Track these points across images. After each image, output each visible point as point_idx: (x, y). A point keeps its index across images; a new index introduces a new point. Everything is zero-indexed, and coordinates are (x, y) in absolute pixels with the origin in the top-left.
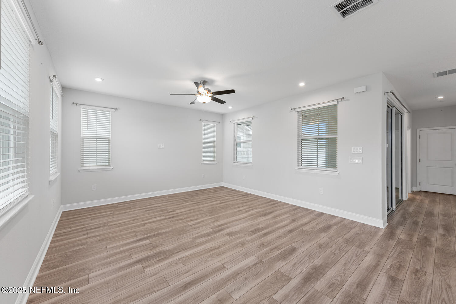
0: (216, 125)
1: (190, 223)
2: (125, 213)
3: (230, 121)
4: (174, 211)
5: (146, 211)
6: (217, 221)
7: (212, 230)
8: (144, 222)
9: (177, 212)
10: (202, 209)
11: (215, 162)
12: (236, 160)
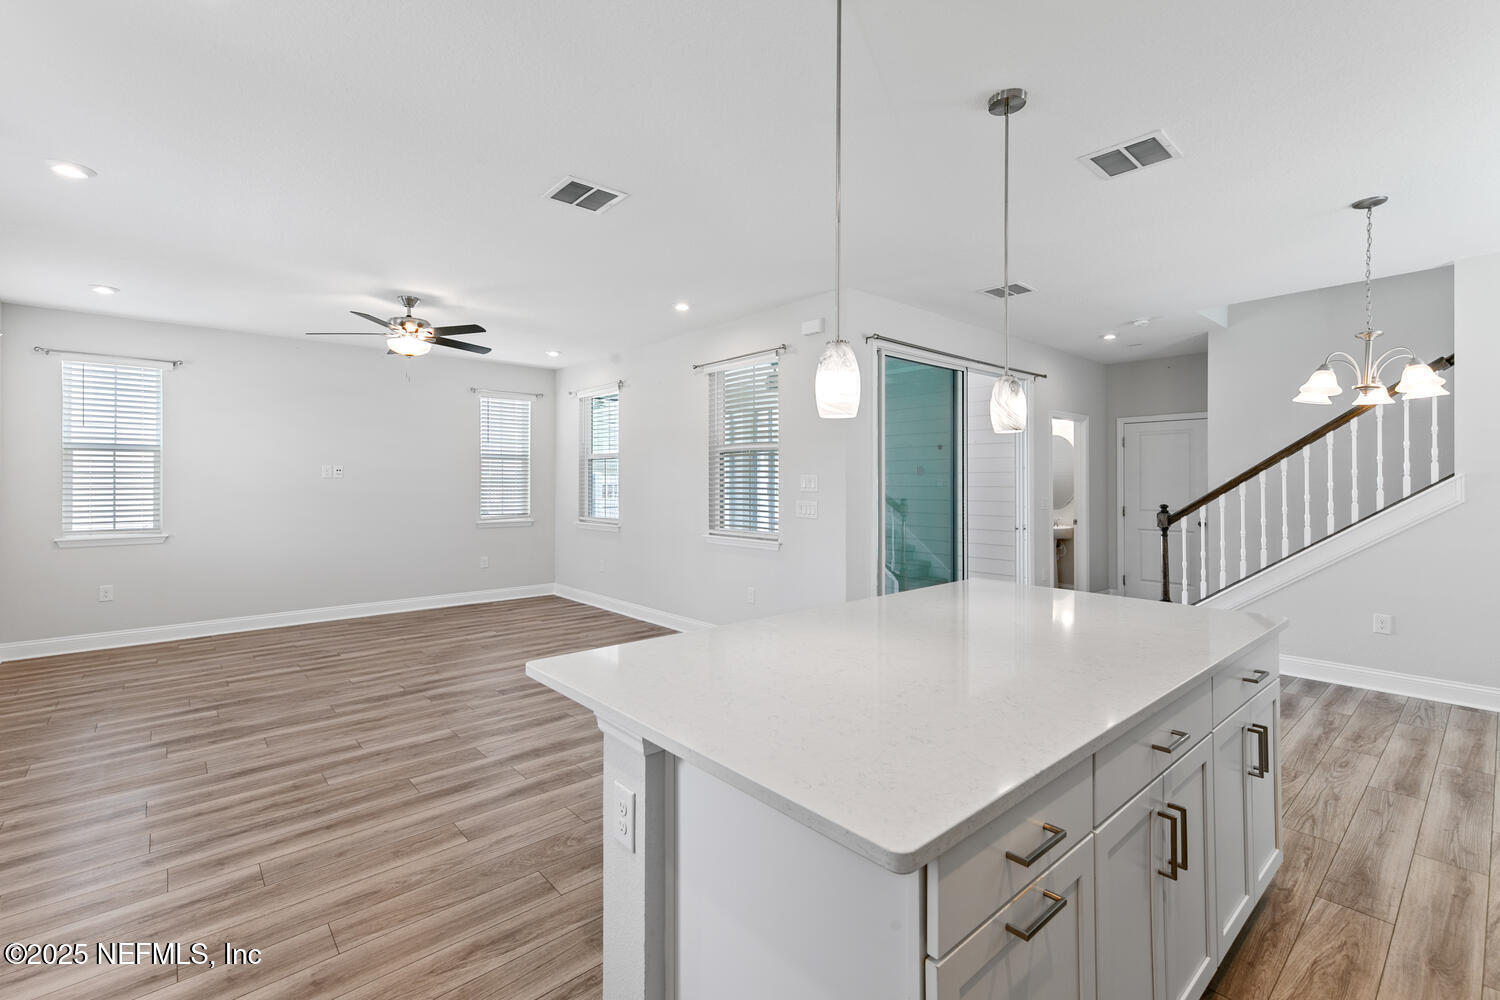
0: (529, 403)
1: (353, 680)
2: (191, 661)
3: (570, 393)
4: (338, 655)
5: (255, 657)
6: (437, 673)
7: (402, 690)
8: (229, 679)
9: (343, 656)
10: (421, 650)
11: (529, 519)
12: (586, 514)
